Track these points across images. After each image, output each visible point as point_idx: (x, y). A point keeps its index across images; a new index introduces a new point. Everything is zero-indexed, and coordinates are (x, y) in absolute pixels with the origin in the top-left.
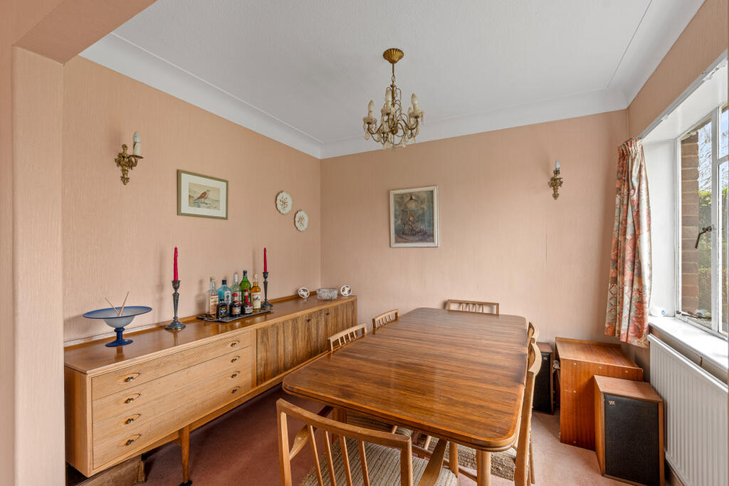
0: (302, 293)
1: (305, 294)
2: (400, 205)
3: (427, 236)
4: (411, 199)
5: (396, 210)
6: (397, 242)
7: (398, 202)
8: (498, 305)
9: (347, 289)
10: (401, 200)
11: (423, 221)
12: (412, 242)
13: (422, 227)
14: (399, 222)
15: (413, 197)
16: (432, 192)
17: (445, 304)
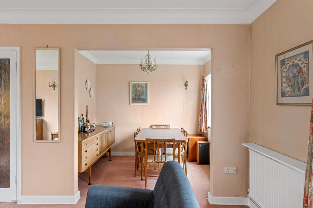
0: (93, 125)
1: (94, 125)
2: (134, 88)
3: (145, 101)
4: (139, 86)
5: (132, 90)
6: (132, 103)
7: (133, 87)
8: (169, 125)
9: (111, 123)
10: (134, 86)
11: (143, 95)
12: (139, 103)
13: (142, 97)
14: (134, 95)
15: (140, 85)
16: (147, 84)
17: (151, 127)
